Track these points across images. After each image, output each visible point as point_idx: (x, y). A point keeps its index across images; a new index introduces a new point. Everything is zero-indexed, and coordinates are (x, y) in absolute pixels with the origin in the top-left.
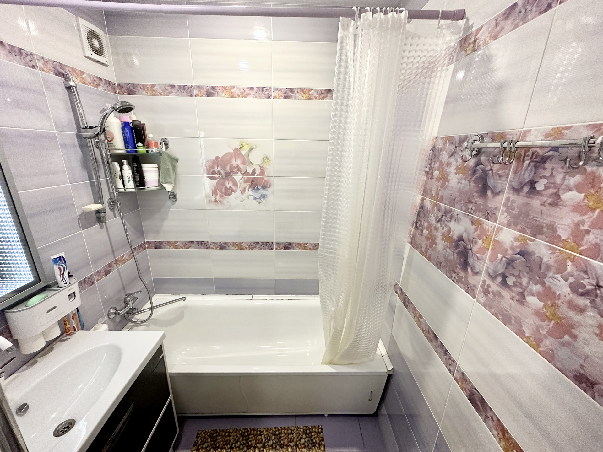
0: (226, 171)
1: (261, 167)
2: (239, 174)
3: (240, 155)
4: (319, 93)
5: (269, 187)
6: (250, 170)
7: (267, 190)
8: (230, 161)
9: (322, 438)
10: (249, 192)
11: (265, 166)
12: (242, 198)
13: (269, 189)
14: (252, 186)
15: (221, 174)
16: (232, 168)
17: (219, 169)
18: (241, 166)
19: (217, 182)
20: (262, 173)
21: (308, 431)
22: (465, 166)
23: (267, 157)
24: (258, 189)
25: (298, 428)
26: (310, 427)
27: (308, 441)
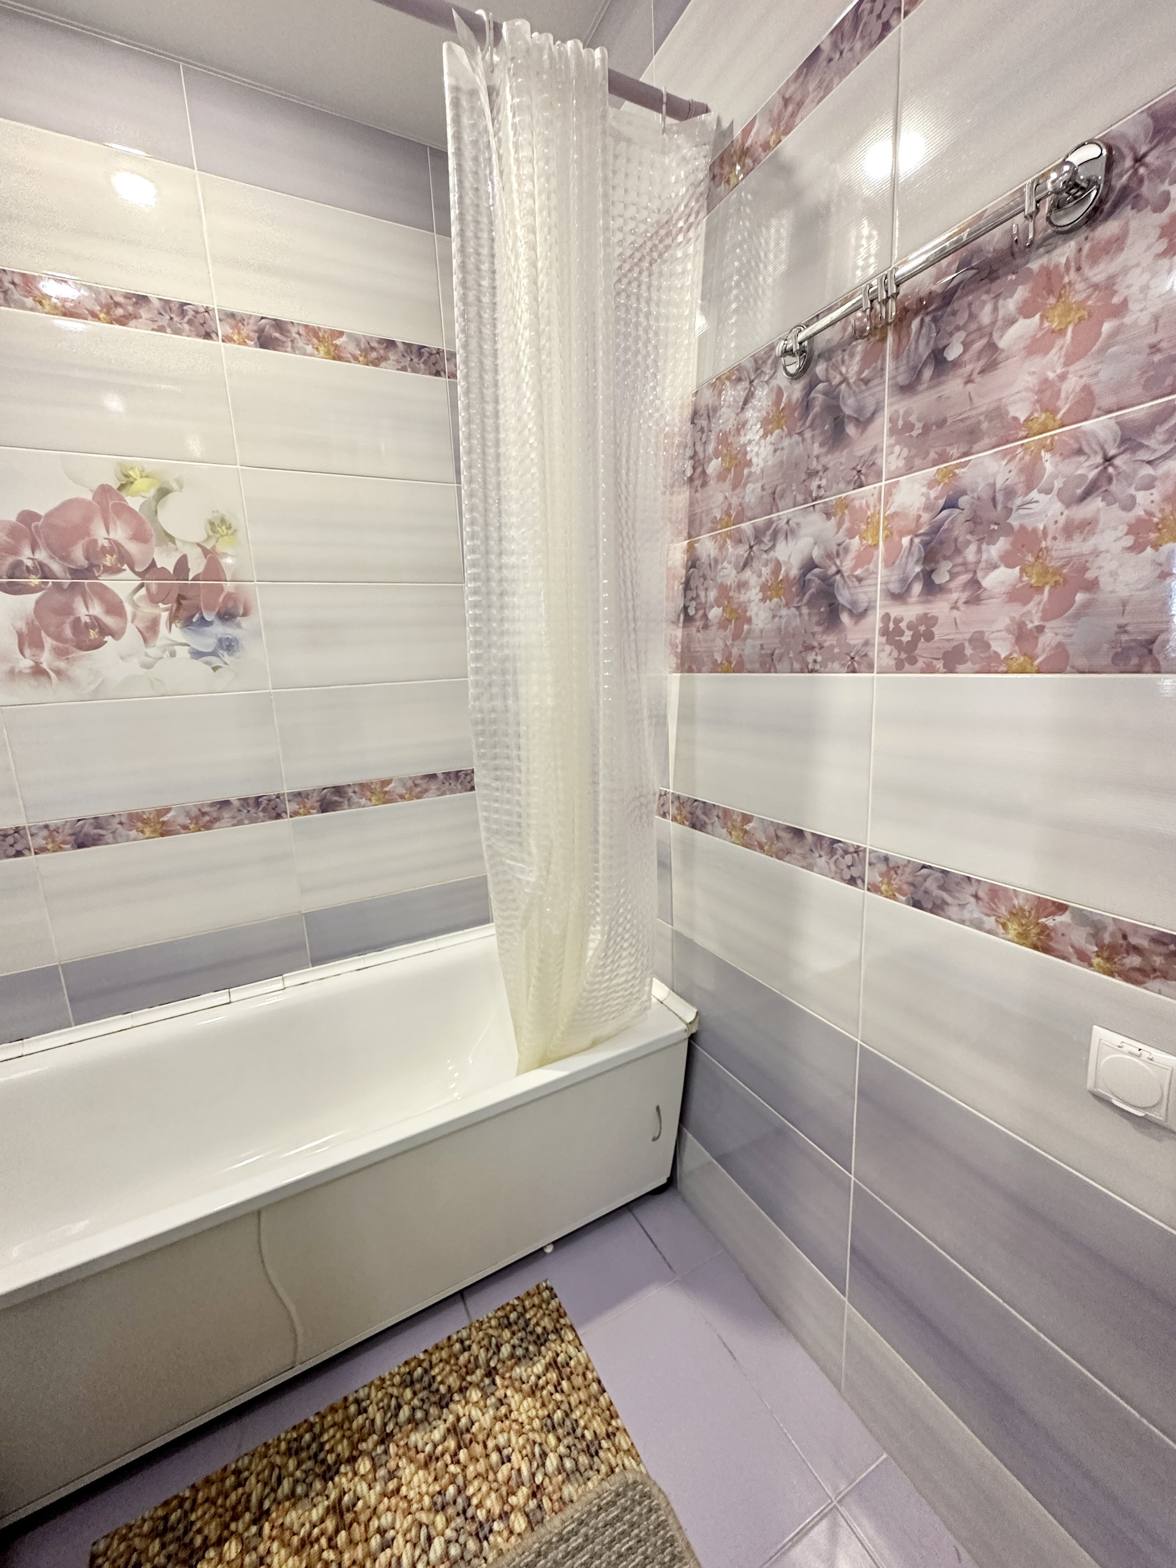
0: (72, 561)
1: (205, 552)
2: (128, 573)
3: (123, 510)
4: (363, 347)
5: (245, 614)
6: (167, 561)
7: (239, 626)
8: (83, 530)
9: (558, 1310)
10: (173, 634)
11: (220, 549)
12: (146, 655)
13: (244, 622)
14: (183, 614)
15: (50, 570)
16: (93, 552)
17: (42, 555)
18: (132, 548)
19: (37, 602)
20: (214, 569)
21: (513, 1316)
22: (783, 409)
23: (223, 521)
24: (203, 622)
25: (482, 1323)
26: (516, 1302)
27: (522, 1340)
